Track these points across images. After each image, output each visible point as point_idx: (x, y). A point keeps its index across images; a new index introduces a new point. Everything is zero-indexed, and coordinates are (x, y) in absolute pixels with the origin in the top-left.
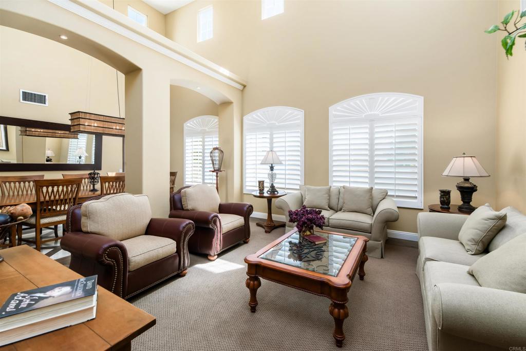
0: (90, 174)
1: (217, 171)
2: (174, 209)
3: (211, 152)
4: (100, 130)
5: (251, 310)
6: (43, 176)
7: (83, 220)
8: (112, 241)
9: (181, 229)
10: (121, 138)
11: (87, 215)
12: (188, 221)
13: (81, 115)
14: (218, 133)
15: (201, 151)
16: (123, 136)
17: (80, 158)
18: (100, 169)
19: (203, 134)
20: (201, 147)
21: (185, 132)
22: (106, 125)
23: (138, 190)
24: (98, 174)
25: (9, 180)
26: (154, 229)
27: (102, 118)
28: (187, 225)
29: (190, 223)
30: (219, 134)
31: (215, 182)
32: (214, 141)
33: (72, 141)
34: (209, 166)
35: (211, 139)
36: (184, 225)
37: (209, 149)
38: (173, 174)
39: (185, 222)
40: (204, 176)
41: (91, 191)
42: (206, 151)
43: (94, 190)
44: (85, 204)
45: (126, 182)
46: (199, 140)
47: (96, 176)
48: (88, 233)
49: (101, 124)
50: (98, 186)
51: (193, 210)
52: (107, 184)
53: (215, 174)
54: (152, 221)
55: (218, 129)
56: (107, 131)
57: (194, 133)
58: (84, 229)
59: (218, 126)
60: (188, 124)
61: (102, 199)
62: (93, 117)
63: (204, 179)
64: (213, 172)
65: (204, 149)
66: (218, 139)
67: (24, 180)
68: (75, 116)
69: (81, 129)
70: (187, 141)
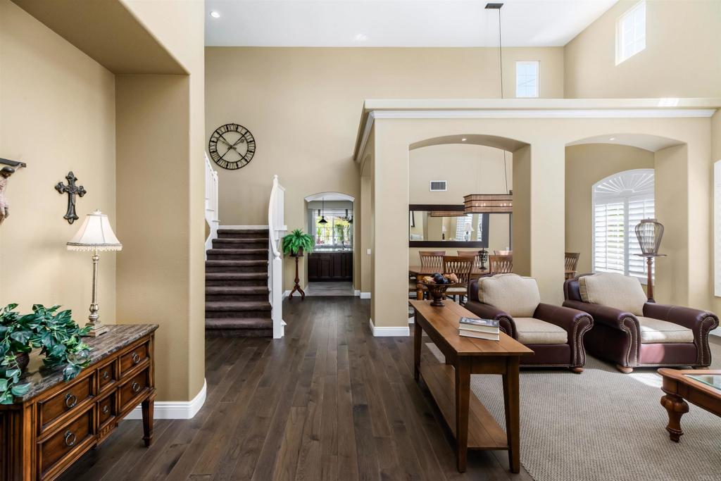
0: (480, 252)
1: (649, 254)
2: (570, 299)
3: (639, 226)
4: (488, 210)
5: (670, 436)
6: (444, 252)
7: (480, 292)
8: (502, 312)
9: (574, 320)
10: (508, 215)
11: (483, 288)
12: (583, 313)
13: (473, 198)
14: (653, 195)
15: (622, 223)
16: (510, 213)
17: (467, 233)
18: (487, 247)
19: (626, 198)
20: (622, 218)
21: (594, 197)
22: (494, 204)
23: (526, 272)
24: (486, 252)
25: (425, 254)
26: (541, 313)
27: (490, 198)
28: (581, 317)
29: (586, 316)
30: (656, 197)
31: (646, 271)
32: (646, 209)
33: (460, 219)
34: (635, 247)
35: (641, 206)
36: (578, 316)
37: (635, 220)
38: (571, 257)
39: (578, 313)
40: (627, 261)
41: (481, 268)
42: (630, 224)
43: (483, 268)
44: (481, 279)
45: (512, 263)
46: (618, 207)
47: (484, 254)
48: (483, 303)
49: (489, 204)
50: (486, 264)
51: (596, 303)
52: (495, 263)
53: (646, 258)
54: (540, 305)
55: (653, 190)
56: (495, 209)
57: (608, 198)
58: (480, 300)
59: (653, 185)
60: (599, 186)
61: (493, 277)
62: (482, 198)
63: (627, 266)
64: (640, 255)
65: (627, 221)
66: (653, 205)
67: (433, 255)
68: (468, 199)
69: (473, 211)
70: (596, 210)
